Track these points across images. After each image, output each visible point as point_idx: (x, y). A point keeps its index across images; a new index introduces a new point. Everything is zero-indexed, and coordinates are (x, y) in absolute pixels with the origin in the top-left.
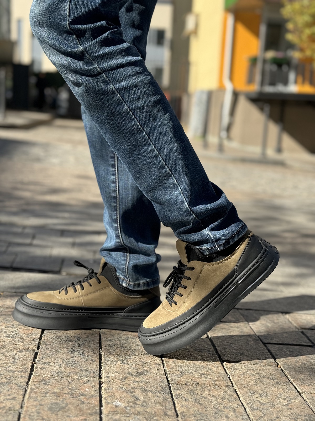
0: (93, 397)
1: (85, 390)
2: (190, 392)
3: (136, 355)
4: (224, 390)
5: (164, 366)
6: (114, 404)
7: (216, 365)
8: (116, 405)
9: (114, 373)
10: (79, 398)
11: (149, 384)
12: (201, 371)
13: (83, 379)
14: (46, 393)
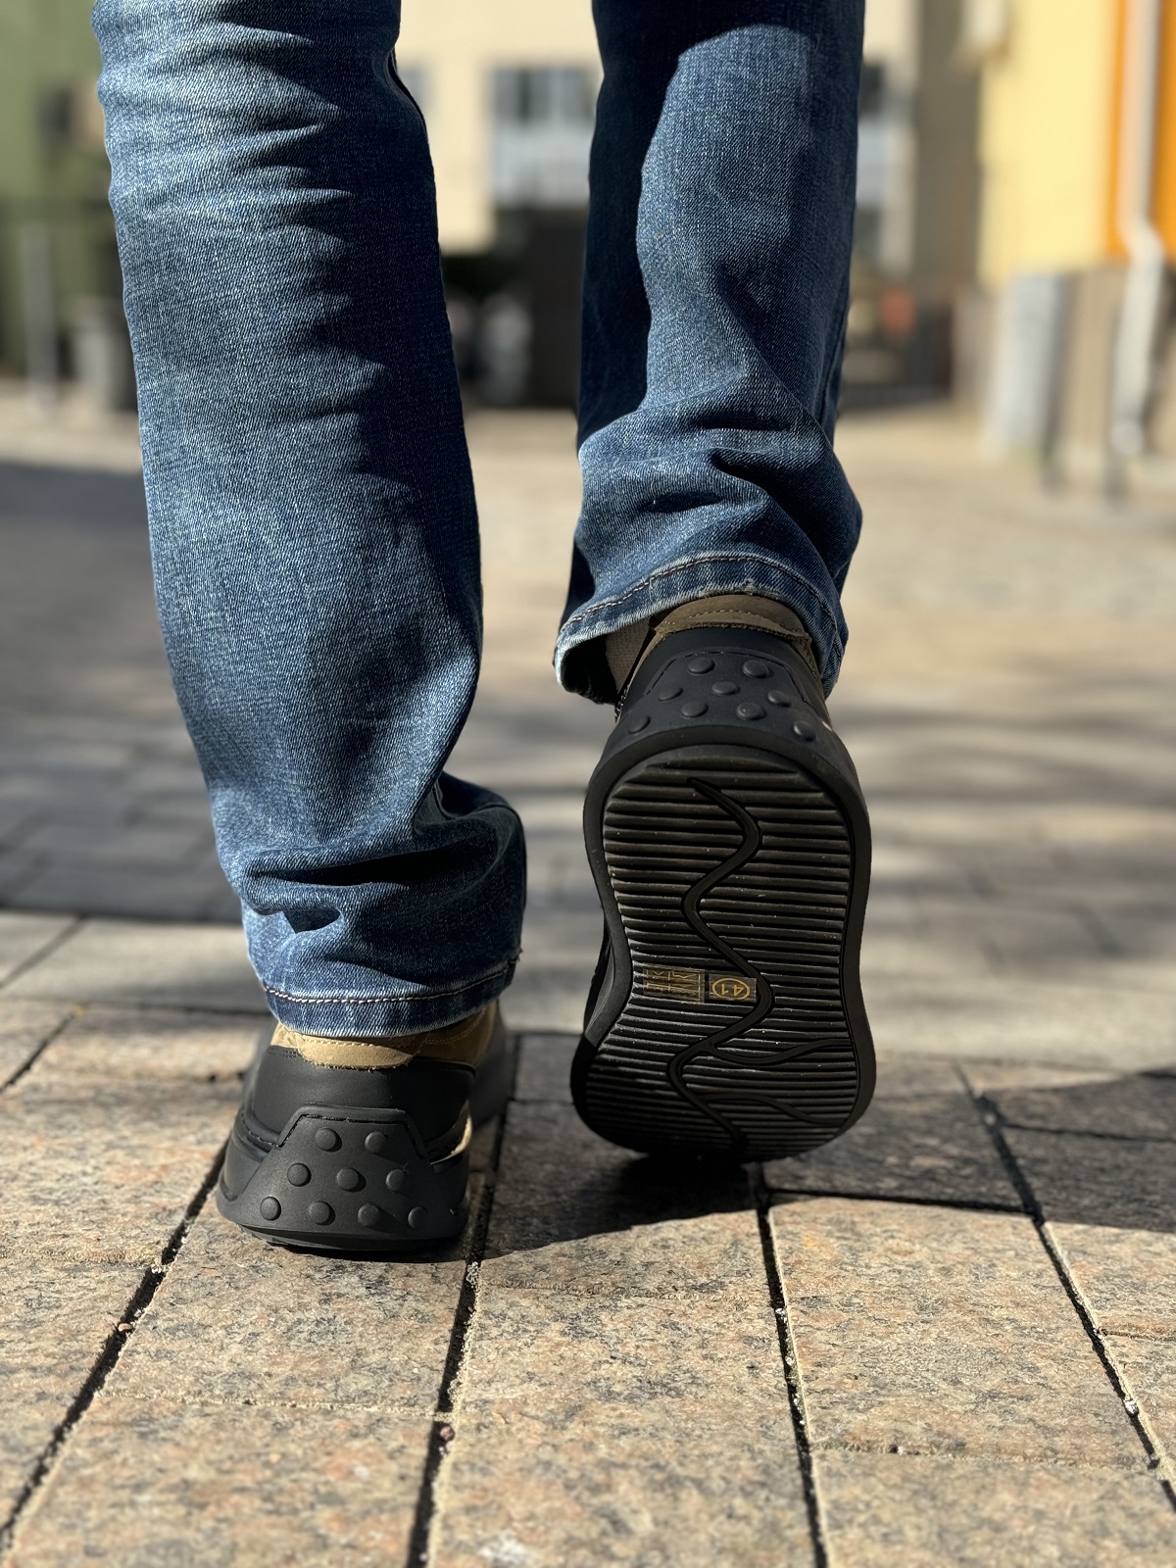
0: (381, 1511)
1: (350, 1474)
2: (916, 1493)
3: (648, 1294)
4: (1101, 1481)
5: (784, 1350)
6: (486, 1552)
7: (1062, 1346)
8: (496, 1560)
9: (518, 1381)
10: (305, 1514)
11: (695, 1447)
12: (979, 1379)
13: (349, 1415)
14: (139, 1488)
